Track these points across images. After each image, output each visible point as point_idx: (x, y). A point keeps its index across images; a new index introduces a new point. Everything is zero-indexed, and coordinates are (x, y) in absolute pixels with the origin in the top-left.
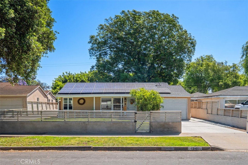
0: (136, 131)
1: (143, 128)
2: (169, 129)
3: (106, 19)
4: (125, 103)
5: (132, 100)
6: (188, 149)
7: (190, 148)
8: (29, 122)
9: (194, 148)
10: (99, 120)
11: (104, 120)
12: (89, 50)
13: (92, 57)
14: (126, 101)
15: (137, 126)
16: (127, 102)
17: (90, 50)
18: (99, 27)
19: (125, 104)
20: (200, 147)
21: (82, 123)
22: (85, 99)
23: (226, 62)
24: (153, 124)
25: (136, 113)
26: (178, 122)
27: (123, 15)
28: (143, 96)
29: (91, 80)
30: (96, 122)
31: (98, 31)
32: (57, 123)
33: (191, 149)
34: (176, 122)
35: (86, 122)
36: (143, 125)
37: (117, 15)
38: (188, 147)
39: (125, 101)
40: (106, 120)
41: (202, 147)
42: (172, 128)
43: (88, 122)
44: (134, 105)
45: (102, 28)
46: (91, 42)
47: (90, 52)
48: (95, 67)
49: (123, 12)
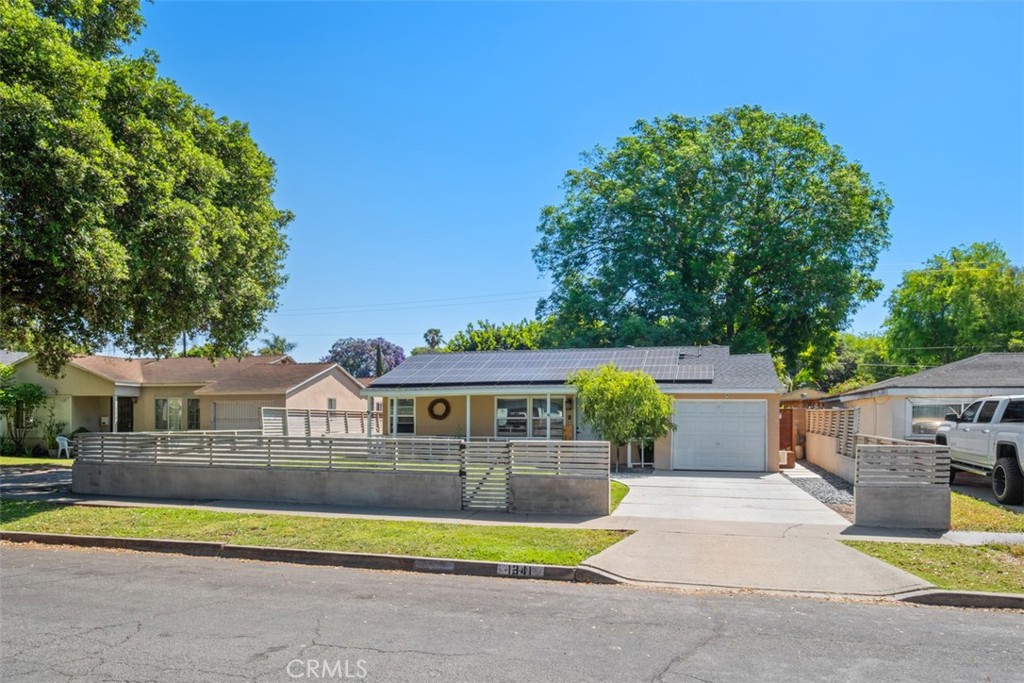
0: (465, 504)
1: (485, 495)
2: (567, 500)
3: (584, 154)
4: (570, 412)
6: (498, 571)
7: (503, 569)
8: (179, 466)
9: (517, 570)
10: (359, 466)
11: (372, 466)
12: (533, 251)
13: (544, 273)
14: (571, 409)
15: (470, 488)
16: (574, 411)
17: (535, 253)
18: (567, 179)
19: (570, 417)
20: (537, 568)
21: (311, 474)
22: (449, 401)
24: (517, 482)
25: (463, 447)
26: (599, 479)
27: (638, 134)
29: (544, 344)
30: (349, 470)
31: (563, 192)
32: (247, 471)
33: (507, 573)
34: (592, 478)
35: (322, 470)
36: (487, 486)
37: (623, 137)
38: (496, 565)
39: (567, 409)
40: (377, 466)
41: (545, 568)
42: (577, 497)
43: (328, 470)
45: (574, 183)
46: (543, 226)
47: (537, 258)
48: (550, 303)
49: (640, 124)
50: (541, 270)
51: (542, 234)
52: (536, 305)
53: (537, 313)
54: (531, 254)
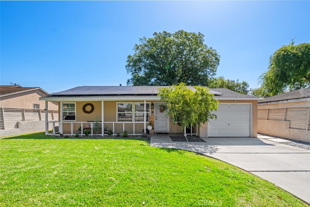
3: (140, 39)
4: (153, 110)
5: (162, 106)
12: (126, 66)
14: (153, 108)
16: (155, 109)
18: (135, 47)
19: (152, 112)
23: (238, 80)
28: (183, 96)
31: (134, 51)
39: (151, 108)
44: (165, 113)
45: (137, 49)
46: (128, 61)
47: (127, 68)
48: (131, 81)
49: (155, 33)
50: (128, 72)
51: (128, 63)
52: (127, 81)
53: (127, 84)
54: (125, 67)
